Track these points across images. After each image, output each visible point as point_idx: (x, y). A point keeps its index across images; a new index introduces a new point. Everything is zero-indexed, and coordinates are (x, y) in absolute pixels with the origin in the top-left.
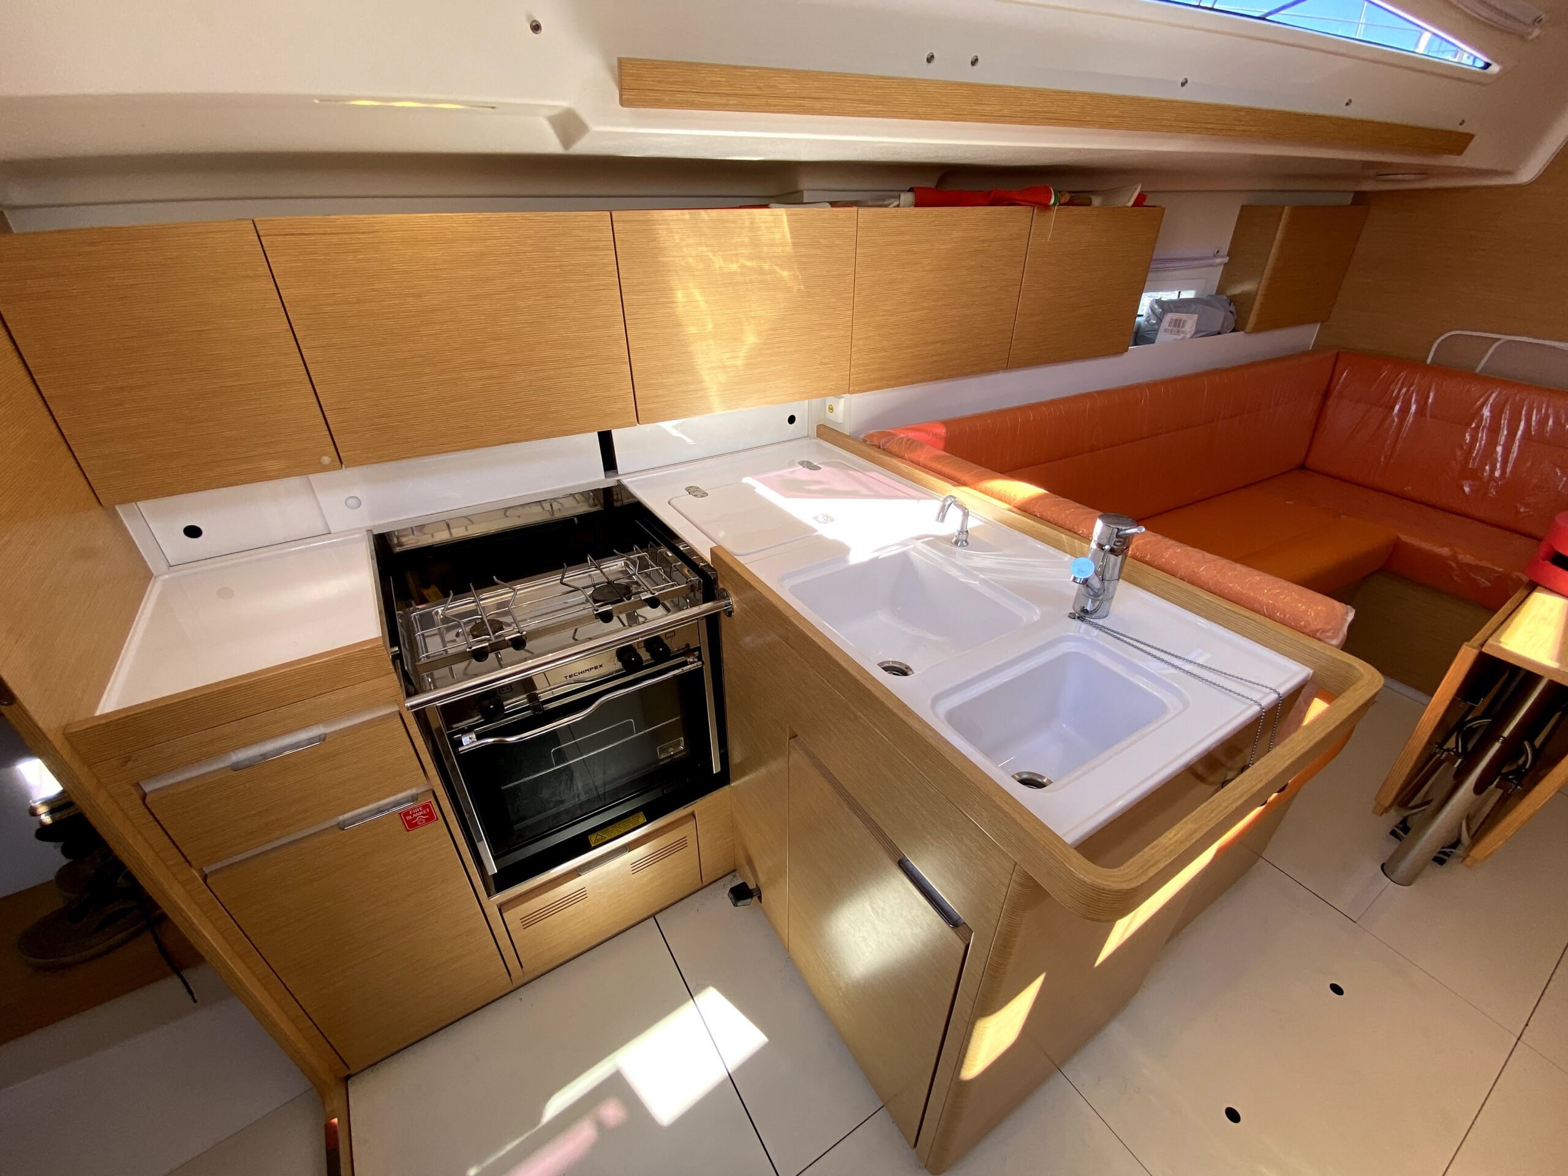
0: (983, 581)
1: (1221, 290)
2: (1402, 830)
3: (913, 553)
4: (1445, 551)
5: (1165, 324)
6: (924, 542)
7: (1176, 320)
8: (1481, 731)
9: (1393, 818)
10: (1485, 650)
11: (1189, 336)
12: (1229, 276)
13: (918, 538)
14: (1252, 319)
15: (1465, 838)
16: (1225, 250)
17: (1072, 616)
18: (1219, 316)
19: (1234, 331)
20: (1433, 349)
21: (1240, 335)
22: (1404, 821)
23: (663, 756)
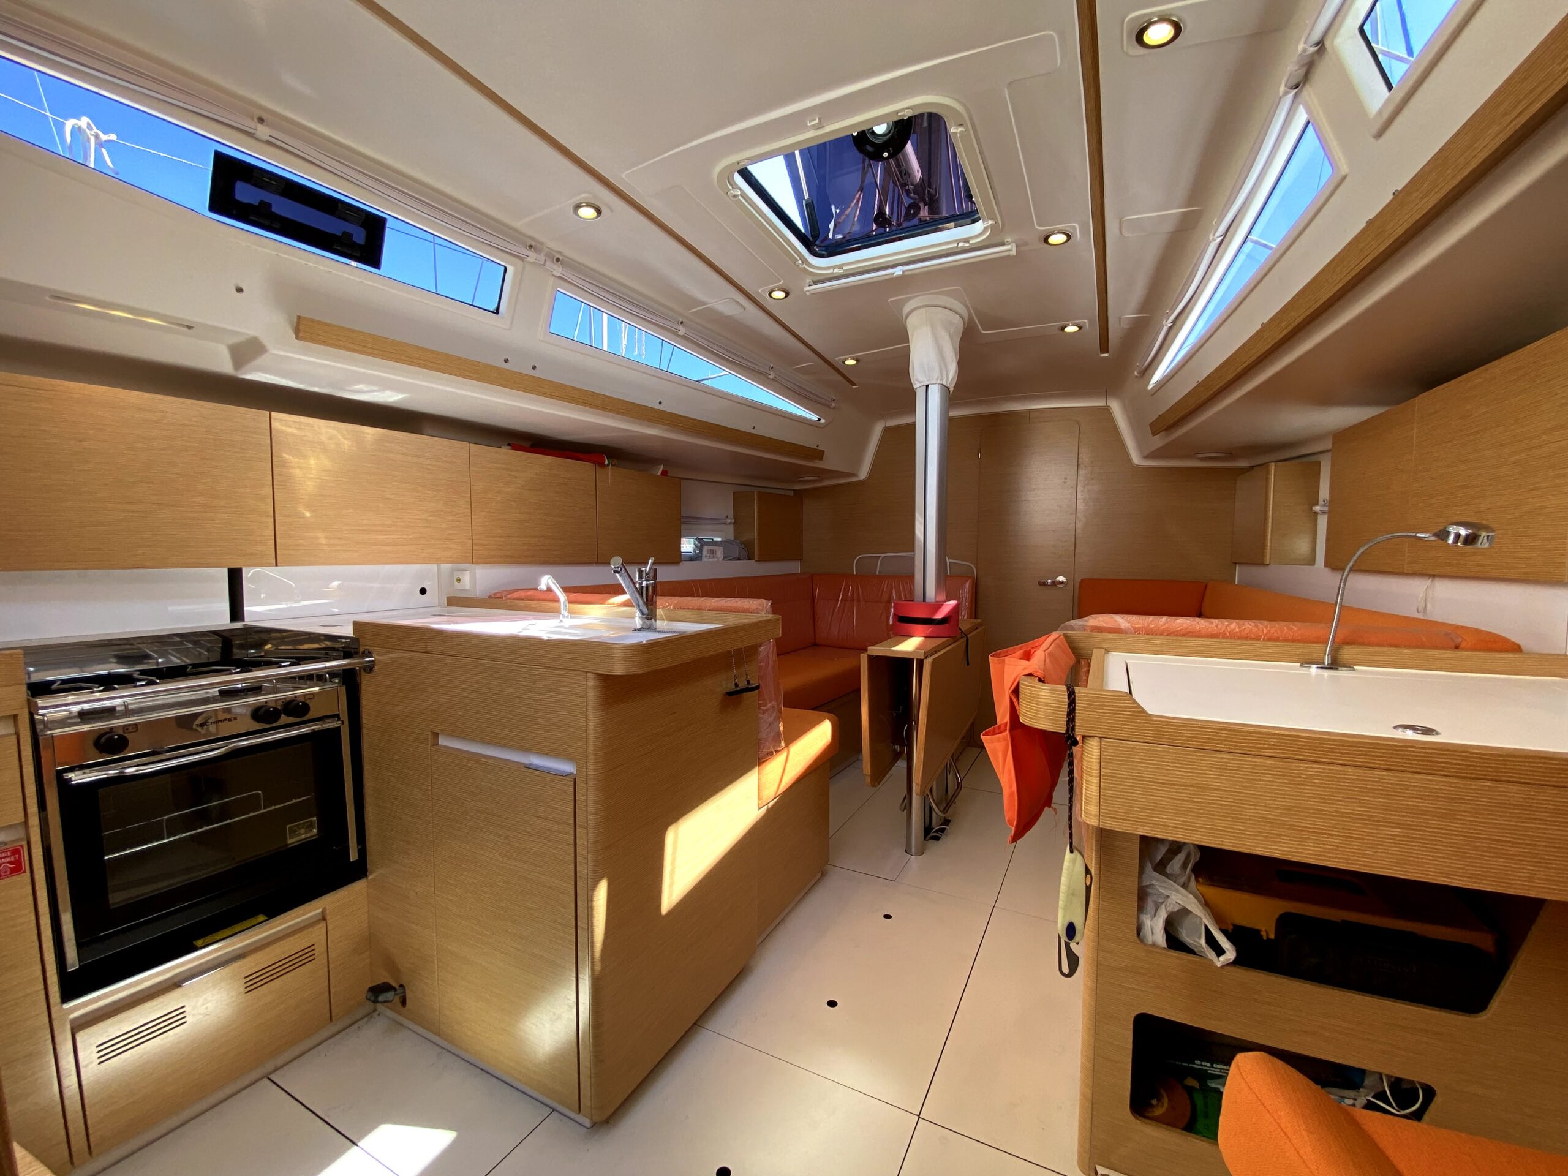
1: (735, 538)
5: (705, 552)
7: (711, 550)
10: (871, 653)
11: (720, 559)
12: (737, 530)
14: (757, 554)
16: (732, 515)
18: (736, 551)
19: (747, 559)
20: (854, 567)
21: (752, 561)
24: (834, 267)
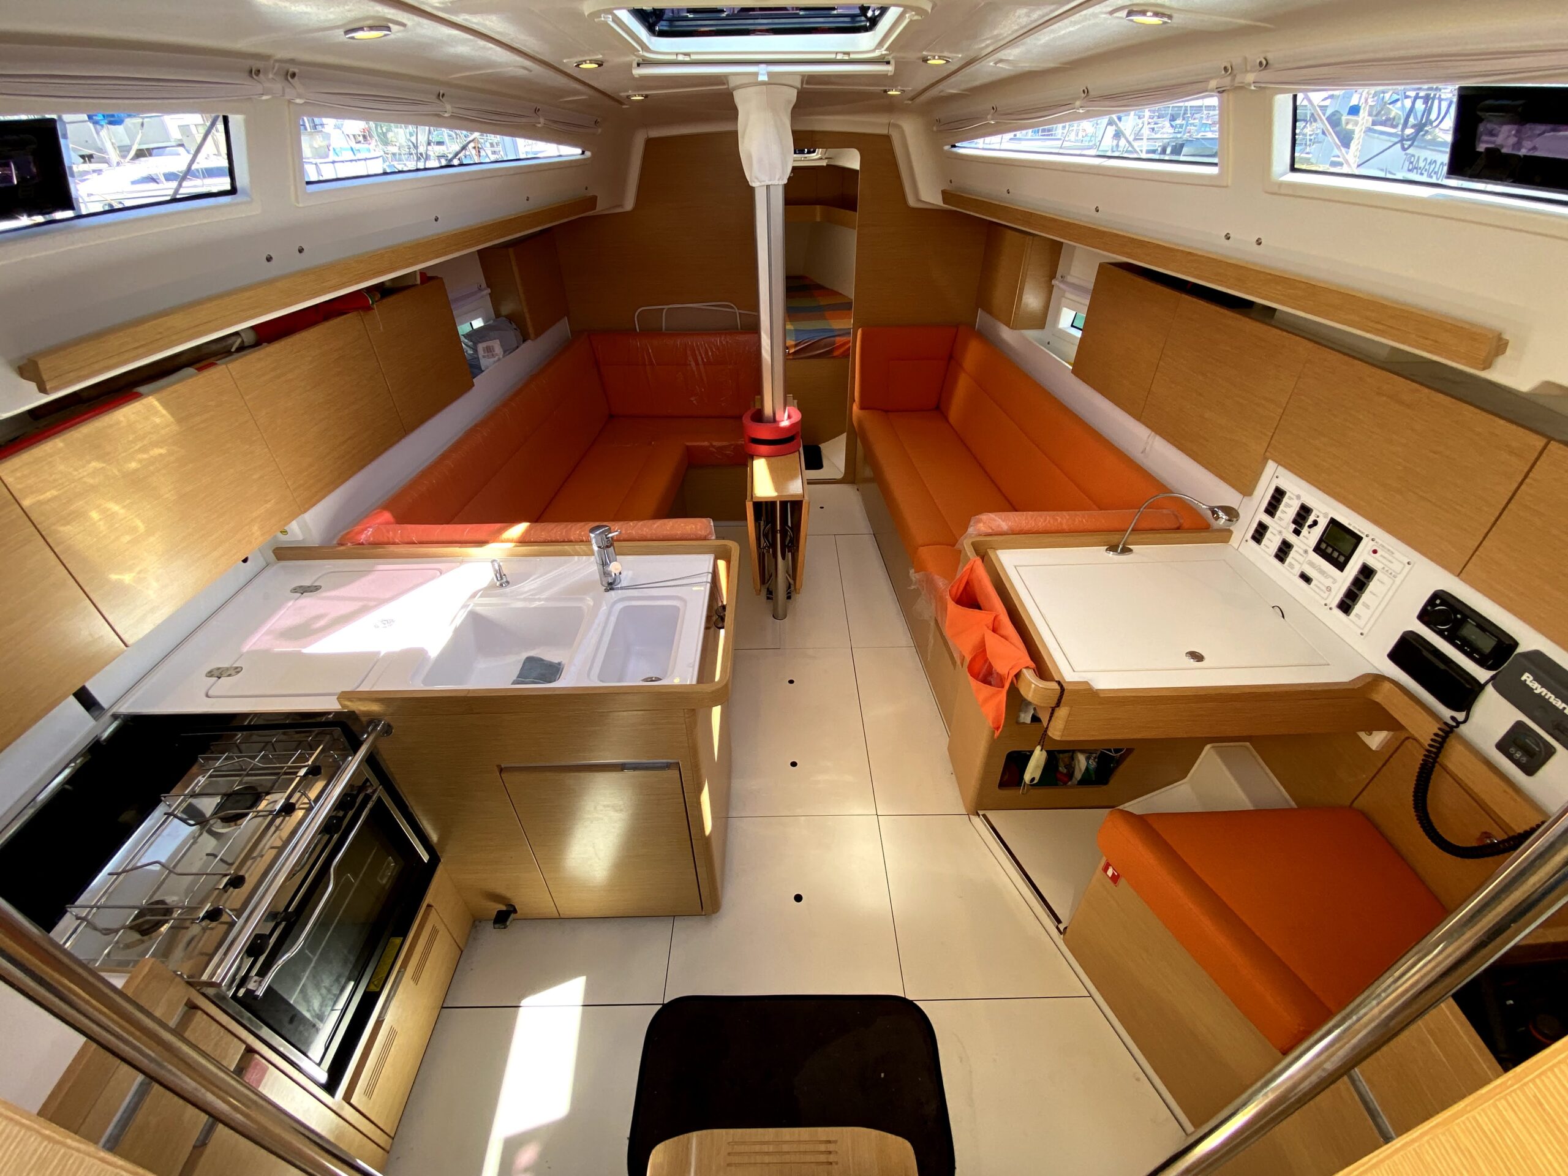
0: (547, 599)
1: (498, 315)
2: (770, 594)
3: (478, 608)
4: (706, 444)
5: (481, 353)
6: (481, 597)
7: (487, 347)
8: (770, 532)
9: (764, 592)
10: (754, 500)
11: (501, 357)
12: (496, 302)
13: (474, 596)
14: (531, 330)
15: (791, 581)
16: (484, 285)
17: (606, 590)
18: (512, 335)
19: (524, 341)
20: (636, 322)
21: (529, 342)
22: (768, 589)
23: (384, 881)
24: (678, 54)
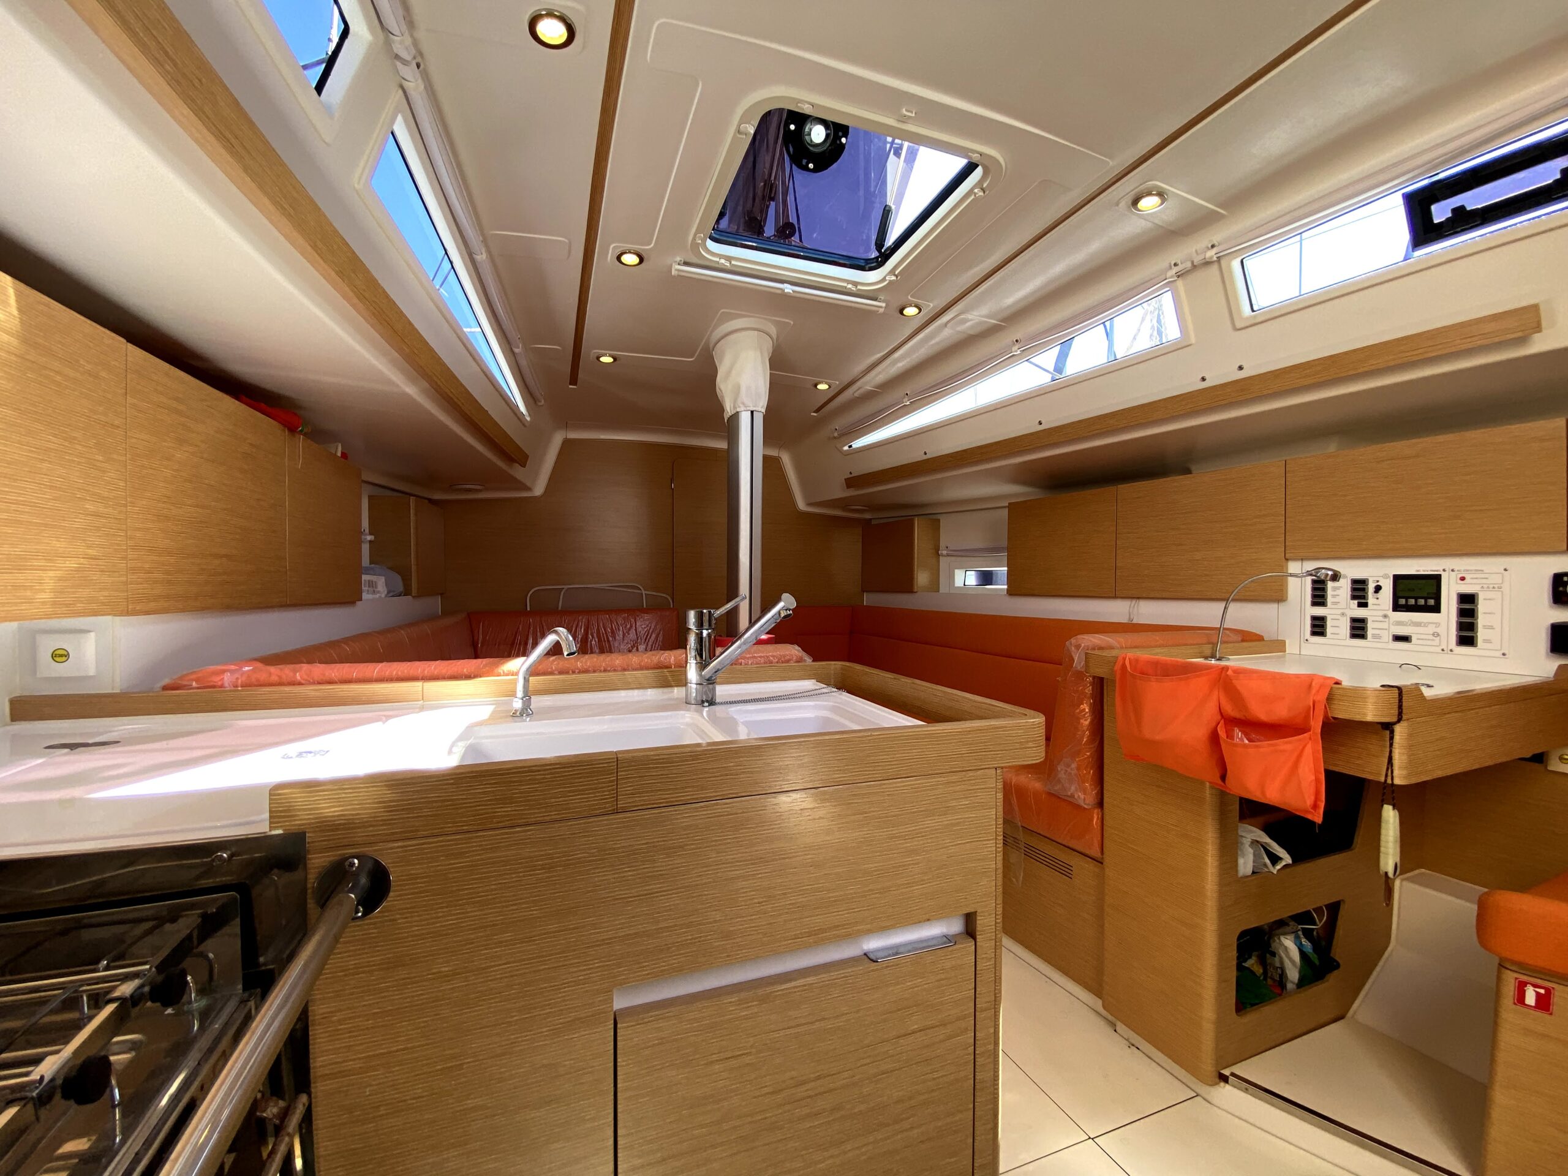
7: (369, 581)
11: (383, 596)
14: (415, 589)
19: (408, 594)
20: (528, 601)
21: (414, 597)
24: (721, 256)
